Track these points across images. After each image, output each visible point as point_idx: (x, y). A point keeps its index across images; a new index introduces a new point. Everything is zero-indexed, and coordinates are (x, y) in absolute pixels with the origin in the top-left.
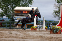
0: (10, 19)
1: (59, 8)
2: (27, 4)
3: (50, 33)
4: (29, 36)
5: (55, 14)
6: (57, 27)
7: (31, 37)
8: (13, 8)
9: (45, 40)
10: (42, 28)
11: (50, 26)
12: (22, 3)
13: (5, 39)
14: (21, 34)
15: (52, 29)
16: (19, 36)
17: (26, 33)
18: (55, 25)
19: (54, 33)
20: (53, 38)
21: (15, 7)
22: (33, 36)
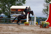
0: (7, 16)
1: (48, 7)
2: (21, 4)
3: (40, 28)
4: (23, 30)
5: (44, 12)
6: (46, 22)
7: (24, 31)
8: (9, 7)
9: (35, 33)
10: (33, 23)
11: (40, 22)
12: (17, 3)
13: (3, 32)
14: (16, 29)
15: (41, 24)
16: (14, 30)
17: (20, 27)
18: (44, 21)
19: (43, 27)
20: (43, 32)
21: (11, 6)
22: (26, 30)
